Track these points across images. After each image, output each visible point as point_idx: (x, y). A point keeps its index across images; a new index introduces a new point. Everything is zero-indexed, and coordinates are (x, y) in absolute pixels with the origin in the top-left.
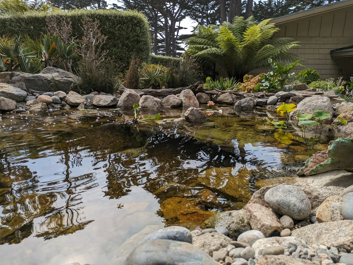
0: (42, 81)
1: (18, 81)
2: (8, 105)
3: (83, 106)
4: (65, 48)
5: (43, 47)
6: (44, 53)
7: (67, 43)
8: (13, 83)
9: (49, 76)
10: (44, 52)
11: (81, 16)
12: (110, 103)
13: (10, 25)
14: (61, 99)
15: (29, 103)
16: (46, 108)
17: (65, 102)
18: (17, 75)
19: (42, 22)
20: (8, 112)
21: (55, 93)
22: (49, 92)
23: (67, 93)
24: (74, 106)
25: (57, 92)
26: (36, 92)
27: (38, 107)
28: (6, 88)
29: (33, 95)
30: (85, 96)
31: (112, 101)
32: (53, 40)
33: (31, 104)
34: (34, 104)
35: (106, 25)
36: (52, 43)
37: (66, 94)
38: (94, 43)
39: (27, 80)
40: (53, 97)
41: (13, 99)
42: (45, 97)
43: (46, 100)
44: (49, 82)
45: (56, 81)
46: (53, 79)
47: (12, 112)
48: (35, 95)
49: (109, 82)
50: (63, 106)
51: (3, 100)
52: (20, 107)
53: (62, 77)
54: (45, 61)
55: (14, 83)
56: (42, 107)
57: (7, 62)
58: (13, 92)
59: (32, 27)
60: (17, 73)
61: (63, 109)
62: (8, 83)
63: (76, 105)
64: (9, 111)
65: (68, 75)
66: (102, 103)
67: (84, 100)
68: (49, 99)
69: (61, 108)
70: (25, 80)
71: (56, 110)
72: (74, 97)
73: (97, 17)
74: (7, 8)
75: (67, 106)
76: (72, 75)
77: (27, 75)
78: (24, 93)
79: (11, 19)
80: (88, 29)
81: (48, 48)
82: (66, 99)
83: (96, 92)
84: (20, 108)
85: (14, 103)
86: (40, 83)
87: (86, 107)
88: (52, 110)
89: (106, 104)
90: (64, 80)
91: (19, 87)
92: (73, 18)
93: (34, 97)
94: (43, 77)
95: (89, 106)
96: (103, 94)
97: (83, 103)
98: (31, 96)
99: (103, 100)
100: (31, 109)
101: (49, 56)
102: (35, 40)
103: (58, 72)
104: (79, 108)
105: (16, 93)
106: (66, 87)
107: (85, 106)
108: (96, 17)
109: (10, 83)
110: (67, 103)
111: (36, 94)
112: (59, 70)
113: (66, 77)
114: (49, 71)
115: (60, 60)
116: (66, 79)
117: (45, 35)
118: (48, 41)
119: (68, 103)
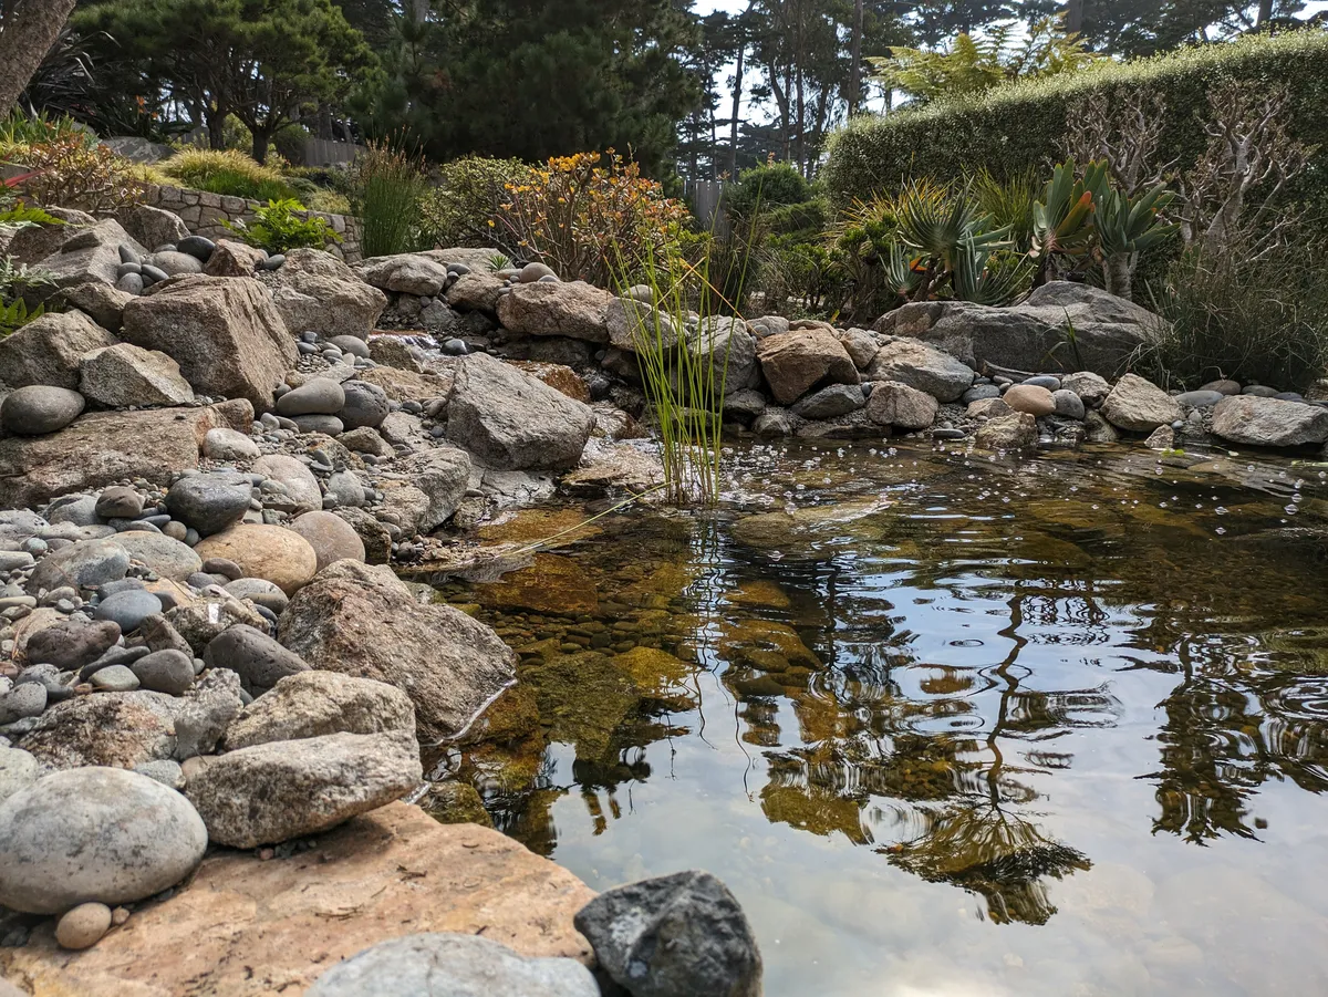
0: (1030, 333)
1: (954, 332)
2: (913, 411)
3: (1169, 436)
4: (1126, 209)
5: (1042, 208)
6: (1042, 233)
7: (1134, 187)
8: (936, 337)
9: (1053, 314)
10: (1043, 225)
11: (1199, 72)
12: (1296, 433)
13: (936, 142)
14: (1088, 402)
15: (975, 407)
16: (1033, 432)
17: (1100, 413)
18: (954, 313)
19: (1042, 116)
20: (911, 436)
21: (1067, 378)
22: (1046, 371)
23: (1112, 381)
24: (1134, 434)
25: (1075, 376)
26: (1004, 374)
27: (1005, 427)
28: (916, 356)
29: (992, 382)
30: (1181, 396)
31: (1305, 427)
32: (1087, 182)
33: (982, 413)
34: (992, 413)
35: (1310, 94)
36: (1080, 193)
37: (1106, 384)
38: (1246, 180)
39: (982, 330)
40: (1060, 393)
41: (930, 393)
42: (1033, 391)
43: (1035, 404)
44: (1053, 336)
45: (1078, 333)
46: (1067, 326)
47: (921, 435)
48: (998, 383)
49: (1301, 342)
50: (1091, 428)
51: (904, 394)
52: (948, 419)
53: (1098, 320)
54: (1042, 260)
55: (940, 338)
56: (1019, 429)
57: (920, 268)
58: (934, 370)
59: (1005, 139)
60: (956, 305)
61: (1090, 442)
62: (922, 336)
63: (1139, 429)
64: (915, 430)
65: (1121, 312)
66: (1253, 431)
67: (1175, 412)
68: (1046, 399)
69: (1080, 438)
70: (975, 328)
71: (1064, 440)
72: (1136, 398)
73: (1271, 64)
74: (936, 84)
75: (1106, 429)
76: (1138, 313)
77: (984, 312)
78: (965, 373)
79: (942, 120)
80: (1231, 126)
81: (1059, 213)
82: (1106, 403)
83: (1233, 385)
84: (948, 423)
85: (933, 404)
86: (1021, 339)
87: (1181, 439)
88: (1048, 441)
89: (1275, 436)
90: (1106, 330)
91: (952, 353)
92: (1165, 83)
93: (996, 389)
94: (1036, 319)
95: (1195, 437)
96: (1259, 394)
97: (1170, 424)
98: (985, 383)
99: (1260, 421)
100: (982, 432)
101: (1059, 243)
102: (1004, 182)
103: (1086, 299)
104: (1153, 440)
105: (942, 373)
106: (1111, 357)
107: (1175, 439)
108: (1268, 69)
109: (928, 339)
110: (1108, 421)
111: (1003, 379)
112: (1094, 292)
113: (1114, 319)
114: (1055, 297)
115: (1100, 253)
116: (1113, 325)
117: (1058, 166)
118: (1064, 187)
119: (1111, 418)
